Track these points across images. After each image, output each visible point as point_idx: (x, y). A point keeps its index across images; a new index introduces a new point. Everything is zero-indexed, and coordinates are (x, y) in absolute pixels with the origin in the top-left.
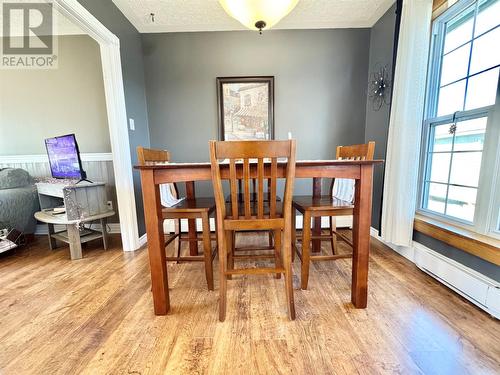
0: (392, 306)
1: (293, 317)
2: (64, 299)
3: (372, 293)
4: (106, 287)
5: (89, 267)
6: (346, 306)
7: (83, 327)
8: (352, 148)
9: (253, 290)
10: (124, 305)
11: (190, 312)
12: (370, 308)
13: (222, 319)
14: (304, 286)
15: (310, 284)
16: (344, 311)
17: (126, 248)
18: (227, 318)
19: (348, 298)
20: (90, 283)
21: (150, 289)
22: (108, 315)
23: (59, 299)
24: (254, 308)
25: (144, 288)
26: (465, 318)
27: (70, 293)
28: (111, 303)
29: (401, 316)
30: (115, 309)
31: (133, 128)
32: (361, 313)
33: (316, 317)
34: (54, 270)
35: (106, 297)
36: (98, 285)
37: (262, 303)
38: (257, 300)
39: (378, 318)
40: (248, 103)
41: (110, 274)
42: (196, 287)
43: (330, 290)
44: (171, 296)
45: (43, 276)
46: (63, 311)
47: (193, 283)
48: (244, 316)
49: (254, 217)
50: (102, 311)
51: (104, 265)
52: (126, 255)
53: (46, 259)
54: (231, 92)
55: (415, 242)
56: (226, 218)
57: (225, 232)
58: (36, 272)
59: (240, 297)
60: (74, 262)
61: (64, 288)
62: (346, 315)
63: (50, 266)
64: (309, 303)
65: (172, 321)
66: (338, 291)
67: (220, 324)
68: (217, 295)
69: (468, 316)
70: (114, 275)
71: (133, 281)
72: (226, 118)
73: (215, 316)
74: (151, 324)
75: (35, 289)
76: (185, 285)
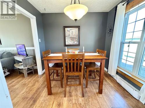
0: (109, 93)
1: (83, 97)
2: (24, 90)
3: (104, 89)
4: (35, 86)
5: (30, 80)
6: (97, 94)
7: (30, 98)
8: (101, 50)
9: (73, 88)
10: (40, 92)
11: (57, 94)
12: (103, 94)
13: (65, 97)
14: (87, 87)
15: (88, 86)
16: (96, 95)
17: (39, 74)
18: (66, 96)
19: (98, 91)
20: (30, 85)
21: (46, 87)
22: (36, 95)
23: (23, 90)
24: (73, 93)
25: (45, 87)
26: (127, 97)
27: (26, 88)
28: (36, 91)
29: (111, 96)
30: (38, 93)
31: (40, 41)
32: (100, 95)
33: (89, 96)
34: (21, 81)
35: (35, 89)
36: (33, 86)
37: (75, 92)
38: (74, 91)
39: (105, 97)
40: (72, 34)
41: (35, 82)
42: (58, 87)
43: (93, 88)
44: (52, 89)
45: (18, 82)
46: (25, 93)
47: (57, 86)
48: (71, 96)
49: (73, 72)
50: (34, 94)
51: (34, 79)
52: (39, 76)
53: (18, 77)
54: (68, 30)
55: (117, 75)
56: (66, 72)
57: (66, 76)
58: (16, 81)
59: (70, 90)
60: (26, 78)
61: (24, 86)
62: (97, 96)
63: (19, 79)
64: (88, 92)
65: (52, 97)
66: (95, 88)
67: (65, 98)
68: (64, 89)
69: (128, 97)
70: (37, 83)
71: (42, 85)
72: (66, 38)
73: (63, 96)
74: (47, 98)
75: (16, 87)
76: (55, 86)
